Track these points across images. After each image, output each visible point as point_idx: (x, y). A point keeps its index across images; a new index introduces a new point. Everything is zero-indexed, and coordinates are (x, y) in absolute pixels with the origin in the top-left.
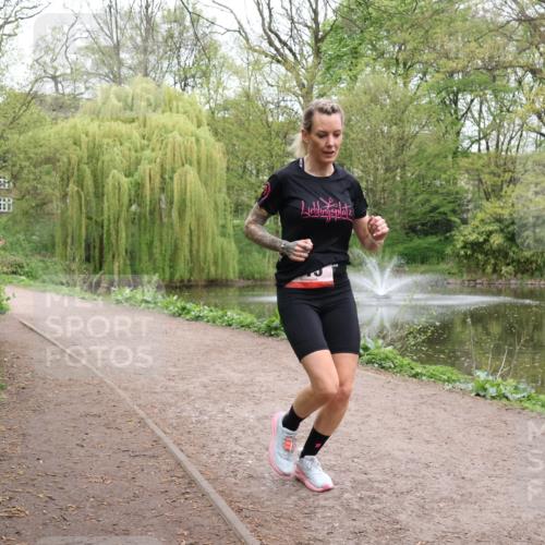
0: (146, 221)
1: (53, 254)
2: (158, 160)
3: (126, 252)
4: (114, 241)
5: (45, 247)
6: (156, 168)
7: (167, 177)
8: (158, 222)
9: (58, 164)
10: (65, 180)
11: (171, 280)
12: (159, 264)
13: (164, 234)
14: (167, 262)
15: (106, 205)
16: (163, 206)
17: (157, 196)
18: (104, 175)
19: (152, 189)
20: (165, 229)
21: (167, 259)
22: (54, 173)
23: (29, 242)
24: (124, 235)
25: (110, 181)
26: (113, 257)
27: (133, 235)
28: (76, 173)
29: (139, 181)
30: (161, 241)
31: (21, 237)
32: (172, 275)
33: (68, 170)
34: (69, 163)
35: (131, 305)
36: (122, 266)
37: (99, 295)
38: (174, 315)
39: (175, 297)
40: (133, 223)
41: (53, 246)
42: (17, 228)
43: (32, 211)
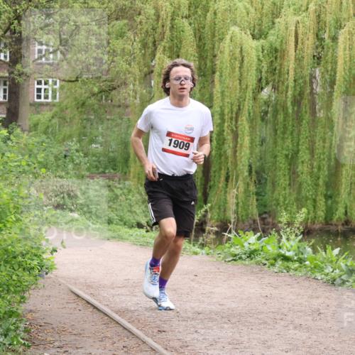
0: (286, 114)
1: (125, 176)
2: (312, 7)
3: (250, 171)
4: (229, 152)
5: (112, 163)
6: (308, 21)
7: (326, 36)
8: (307, 117)
9: (138, 19)
10: (150, 47)
11: (328, 221)
12: (307, 192)
13: (317, 139)
14: (322, 189)
15: (217, 88)
16: (319, 90)
17: (307, 72)
18: (216, 35)
19: (299, 60)
20: (319, 129)
21: (321, 182)
22: (130, 34)
23: (86, 155)
24: (247, 141)
25: (226, 46)
26: (227, 179)
27: (263, 141)
28: (168, 33)
29: (277, 45)
30: (312, 151)
31: (74, 145)
32: (330, 211)
33: (154, 29)
34: (158, 17)
35: (258, 263)
36: (241, 196)
37: (203, 246)
38: (333, 282)
39: (337, 251)
40: (263, 119)
41: (126, 160)
42: (67, 130)
43: (93, 101)
